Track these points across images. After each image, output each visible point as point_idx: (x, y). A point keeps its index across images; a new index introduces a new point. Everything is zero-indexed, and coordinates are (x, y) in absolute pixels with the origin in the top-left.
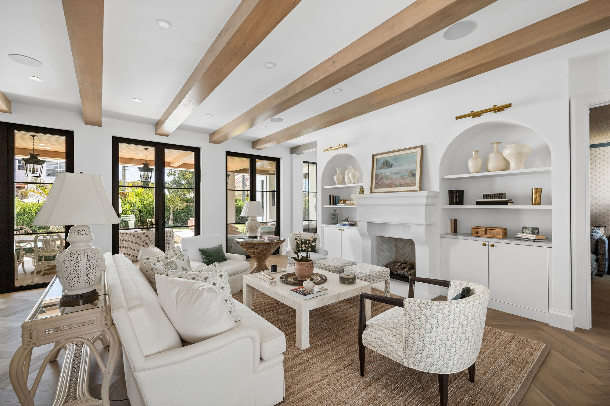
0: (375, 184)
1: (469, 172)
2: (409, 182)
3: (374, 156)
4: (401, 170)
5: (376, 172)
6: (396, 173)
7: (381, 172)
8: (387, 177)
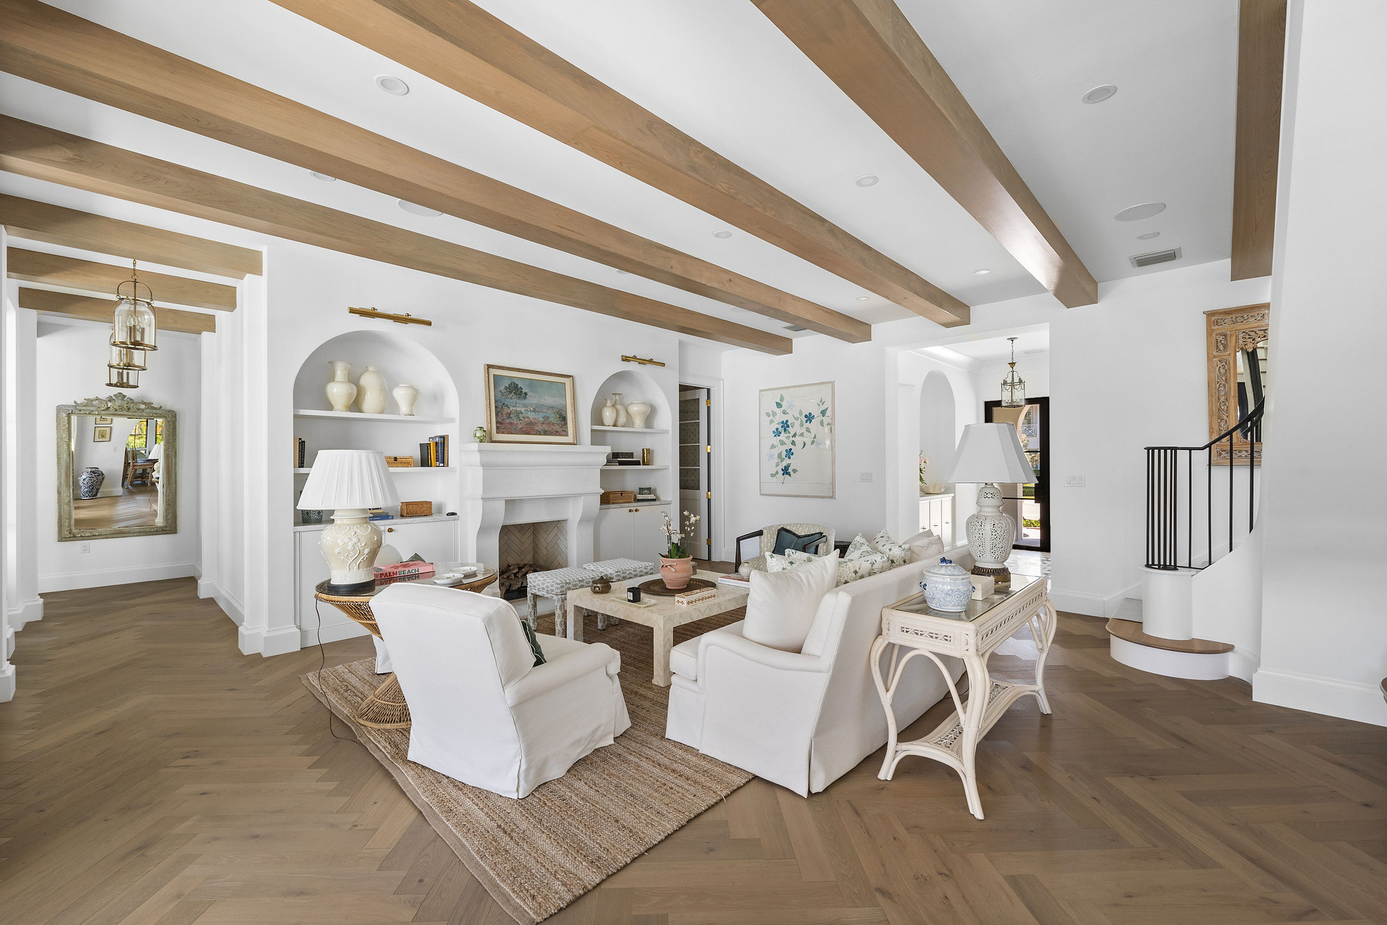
0: (497, 424)
2: (557, 428)
3: (489, 366)
4: (542, 406)
5: (496, 401)
6: (534, 411)
7: (506, 403)
8: (518, 413)
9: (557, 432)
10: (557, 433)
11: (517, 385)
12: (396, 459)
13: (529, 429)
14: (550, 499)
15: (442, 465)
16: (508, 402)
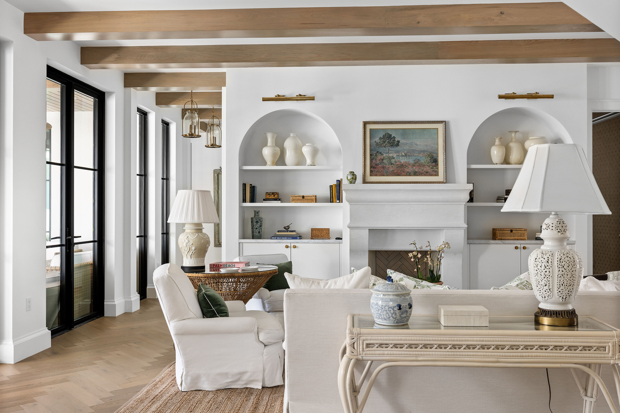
0: (370, 168)
1: (492, 163)
2: (427, 169)
3: (365, 124)
4: (414, 151)
5: (371, 150)
6: (406, 155)
7: (380, 151)
8: (390, 158)
9: (427, 172)
10: (427, 174)
11: (391, 135)
12: (303, 197)
13: (400, 171)
14: (420, 231)
15: (338, 201)
16: (381, 150)
